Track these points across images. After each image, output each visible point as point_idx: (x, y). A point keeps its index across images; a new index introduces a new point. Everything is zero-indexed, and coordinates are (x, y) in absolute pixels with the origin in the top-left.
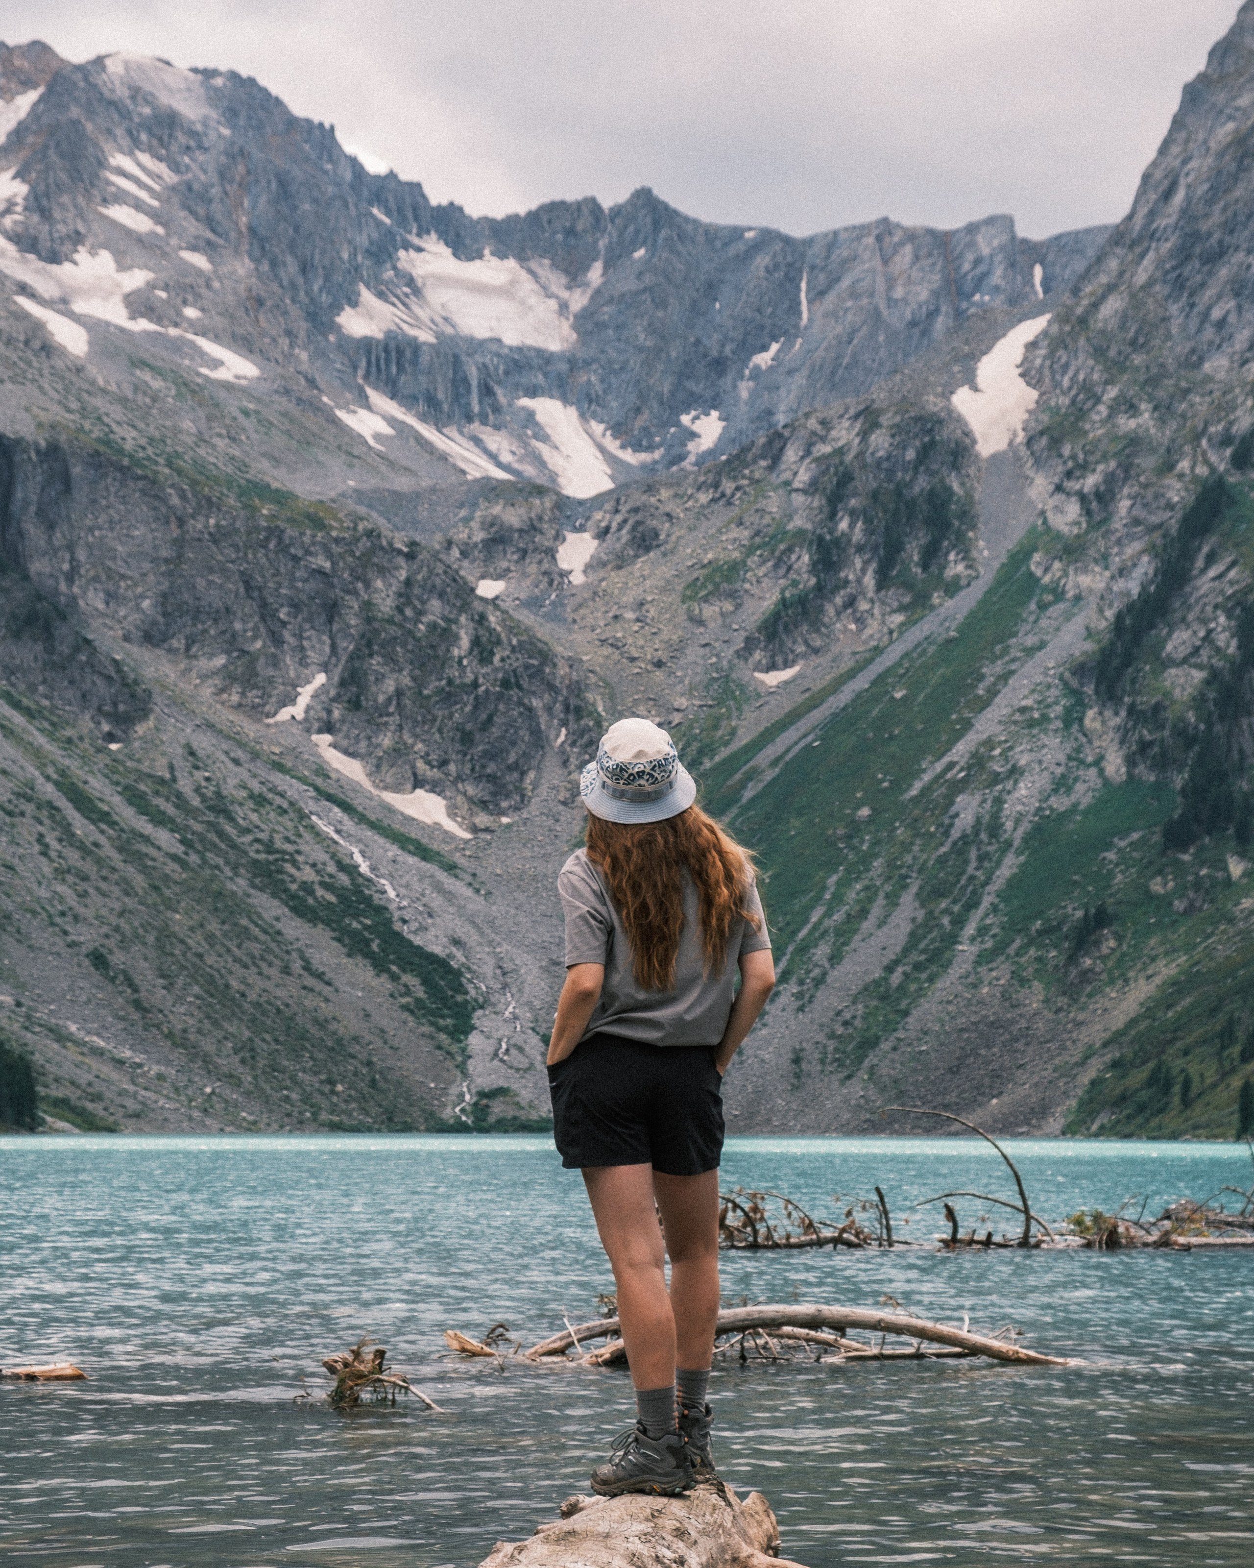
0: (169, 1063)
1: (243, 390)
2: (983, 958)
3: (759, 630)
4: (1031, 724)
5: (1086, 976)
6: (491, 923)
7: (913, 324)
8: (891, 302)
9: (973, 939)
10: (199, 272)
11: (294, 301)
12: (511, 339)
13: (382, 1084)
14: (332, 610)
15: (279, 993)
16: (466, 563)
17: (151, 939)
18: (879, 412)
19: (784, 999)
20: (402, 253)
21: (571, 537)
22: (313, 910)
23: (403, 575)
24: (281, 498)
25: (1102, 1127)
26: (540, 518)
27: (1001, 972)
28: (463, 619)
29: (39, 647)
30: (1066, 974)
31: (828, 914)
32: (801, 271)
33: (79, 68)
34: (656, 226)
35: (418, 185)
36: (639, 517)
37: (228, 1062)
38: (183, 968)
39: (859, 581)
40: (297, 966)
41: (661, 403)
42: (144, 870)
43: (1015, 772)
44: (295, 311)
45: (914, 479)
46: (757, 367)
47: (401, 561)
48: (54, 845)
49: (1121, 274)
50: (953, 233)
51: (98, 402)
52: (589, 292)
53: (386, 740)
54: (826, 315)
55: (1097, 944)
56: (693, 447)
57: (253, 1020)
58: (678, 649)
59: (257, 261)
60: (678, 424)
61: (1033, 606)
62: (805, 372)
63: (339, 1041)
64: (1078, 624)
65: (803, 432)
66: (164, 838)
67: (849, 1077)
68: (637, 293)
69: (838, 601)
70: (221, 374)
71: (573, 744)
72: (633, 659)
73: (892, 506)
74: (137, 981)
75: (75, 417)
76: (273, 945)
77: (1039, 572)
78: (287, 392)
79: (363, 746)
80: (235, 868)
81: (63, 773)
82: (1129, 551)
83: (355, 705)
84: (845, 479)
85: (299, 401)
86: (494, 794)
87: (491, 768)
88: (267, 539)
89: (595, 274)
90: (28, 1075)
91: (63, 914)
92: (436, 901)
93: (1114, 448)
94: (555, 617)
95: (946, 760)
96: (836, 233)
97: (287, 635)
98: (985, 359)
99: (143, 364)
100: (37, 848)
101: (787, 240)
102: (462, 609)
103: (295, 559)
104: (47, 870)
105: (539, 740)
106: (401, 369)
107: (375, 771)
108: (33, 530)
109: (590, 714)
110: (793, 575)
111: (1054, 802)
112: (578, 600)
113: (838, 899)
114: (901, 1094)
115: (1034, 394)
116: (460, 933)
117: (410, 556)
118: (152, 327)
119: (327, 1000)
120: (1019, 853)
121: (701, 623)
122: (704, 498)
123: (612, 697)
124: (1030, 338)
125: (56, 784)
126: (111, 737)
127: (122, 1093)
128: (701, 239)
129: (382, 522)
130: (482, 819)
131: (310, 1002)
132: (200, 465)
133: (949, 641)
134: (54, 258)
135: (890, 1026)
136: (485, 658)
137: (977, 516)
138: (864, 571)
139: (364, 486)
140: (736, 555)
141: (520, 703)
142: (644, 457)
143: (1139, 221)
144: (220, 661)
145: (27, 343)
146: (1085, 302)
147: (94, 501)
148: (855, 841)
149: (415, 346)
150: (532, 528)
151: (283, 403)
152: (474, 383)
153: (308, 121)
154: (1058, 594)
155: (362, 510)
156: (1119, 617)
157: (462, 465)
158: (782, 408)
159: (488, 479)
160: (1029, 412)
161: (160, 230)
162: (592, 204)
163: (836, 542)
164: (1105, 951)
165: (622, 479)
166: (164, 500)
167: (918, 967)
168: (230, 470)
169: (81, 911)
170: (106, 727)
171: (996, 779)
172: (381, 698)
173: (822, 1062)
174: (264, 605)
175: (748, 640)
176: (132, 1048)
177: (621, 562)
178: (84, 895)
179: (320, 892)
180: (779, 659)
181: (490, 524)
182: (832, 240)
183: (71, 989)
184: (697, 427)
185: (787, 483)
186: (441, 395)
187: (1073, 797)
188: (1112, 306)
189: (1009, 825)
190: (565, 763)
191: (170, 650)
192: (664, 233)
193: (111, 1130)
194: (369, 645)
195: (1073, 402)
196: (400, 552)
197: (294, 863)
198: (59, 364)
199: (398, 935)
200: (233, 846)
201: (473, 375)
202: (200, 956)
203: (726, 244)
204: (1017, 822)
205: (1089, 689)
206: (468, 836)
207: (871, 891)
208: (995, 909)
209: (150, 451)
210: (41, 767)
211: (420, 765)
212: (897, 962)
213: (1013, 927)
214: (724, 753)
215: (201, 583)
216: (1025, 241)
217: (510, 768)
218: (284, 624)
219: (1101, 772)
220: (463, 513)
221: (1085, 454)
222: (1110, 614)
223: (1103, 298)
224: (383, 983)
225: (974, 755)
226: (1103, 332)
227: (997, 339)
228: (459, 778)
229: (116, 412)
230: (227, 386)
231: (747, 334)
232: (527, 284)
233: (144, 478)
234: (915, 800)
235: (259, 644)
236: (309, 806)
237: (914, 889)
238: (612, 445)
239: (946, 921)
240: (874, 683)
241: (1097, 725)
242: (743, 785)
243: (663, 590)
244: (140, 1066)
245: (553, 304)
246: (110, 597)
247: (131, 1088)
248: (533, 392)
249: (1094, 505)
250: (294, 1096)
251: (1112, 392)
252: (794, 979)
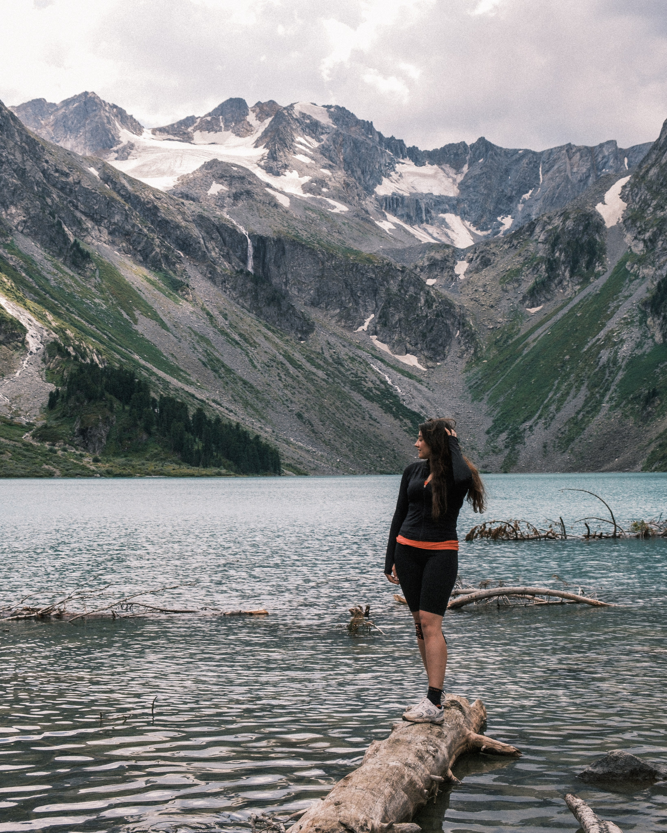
0: (324, 451)
1: (343, 216)
2: (611, 409)
3: (528, 293)
4: (627, 324)
5: (649, 414)
6: (434, 400)
7: (581, 181)
8: (572, 173)
9: (607, 402)
10: (328, 176)
11: (359, 183)
12: (436, 193)
13: (398, 458)
14: (376, 292)
15: (362, 426)
16: (422, 273)
17: (317, 408)
18: (569, 213)
19: (540, 425)
20: (397, 165)
21: (459, 262)
22: (371, 397)
23: (400, 278)
24: (357, 253)
25: (656, 468)
26: (448, 256)
27: (618, 413)
28: (422, 293)
29: (276, 308)
30: (642, 413)
31: (555, 394)
32: (539, 164)
33: (285, 108)
34: (487, 151)
35: (402, 141)
36: (483, 254)
37: (345, 450)
38: (328, 418)
39: (563, 275)
40: (367, 417)
41: (490, 213)
42: (314, 385)
43: (622, 341)
44: (360, 188)
45: (583, 236)
46: (524, 199)
47: (399, 273)
48: (283, 376)
49: (656, 161)
50: (594, 147)
51: (294, 223)
52: (463, 175)
53: (396, 337)
54: (549, 179)
55: (653, 402)
56: (503, 229)
57: (353, 436)
58: (499, 300)
59: (346, 170)
60: (497, 220)
61: (627, 281)
62: (542, 200)
63: (383, 443)
64: (644, 287)
65: (541, 222)
66: (320, 373)
67: (564, 452)
68: (480, 175)
69: (556, 281)
70: (335, 211)
71: (462, 336)
72: (482, 305)
73: (575, 247)
74: (313, 422)
75: (286, 228)
76: (359, 410)
77: (629, 269)
78: (358, 216)
79: (388, 338)
80: (345, 383)
81: (285, 352)
82: (662, 260)
83: (385, 325)
84: (558, 238)
85: (362, 219)
86: (434, 355)
87: (433, 346)
88: (352, 268)
89: (465, 169)
90: (277, 456)
91: (287, 400)
92: (415, 393)
93: (655, 223)
94: (454, 290)
95: (597, 337)
96: (551, 149)
97: (361, 302)
98: (607, 192)
99: (309, 209)
100: (278, 378)
101: (534, 153)
102: (421, 290)
103: (363, 274)
104: (281, 385)
105: (450, 335)
106: (397, 205)
107: (392, 348)
108: (273, 268)
109: (468, 325)
110: (539, 273)
111: (636, 352)
112: (463, 284)
113: (558, 389)
114: (582, 458)
115: (626, 205)
116: (424, 404)
117: (403, 272)
118: (311, 196)
119: (378, 429)
120: (624, 370)
121: (506, 291)
122: (506, 246)
123: (475, 319)
124: (623, 184)
125: (283, 356)
126: (301, 339)
127: (310, 462)
128: (503, 154)
129: (392, 260)
130: (430, 364)
131: (372, 429)
132: (329, 243)
133: (597, 295)
134: (278, 174)
135: (578, 434)
136: (430, 307)
137: (605, 249)
138: (565, 271)
139: (385, 248)
140: (518, 266)
141: (443, 322)
142: (485, 233)
143: (662, 140)
144: (338, 311)
145: (269, 204)
146: (643, 171)
147: (293, 258)
148: (564, 368)
149: (403, 197)
150: (445, 260)
151: (357, 219)
152: (423, 209)
153: (363, 121)
154: (637, 277)
155: (385, 256)
156: (659, 284)
157: (420, 238)
158: (534, 213)
159: (429, 243)
160: (624, 211)
161: (313, 162)
162: (463, 144)
163: (555, 260)
164: (656, 405)
165: (478, 241)
166: (316, 255)
167: (588, 412)
168: (339, 244)
169: (293, 399)
170: (299, 336)
171: (615, 344)
172: (394, 322)
173: (554, 447)
174: (352, 291)
175: (524, 297)
176: (312, 446)
177: (477, 270)
178: (294, 394)
179: (374, 391)
180: (535, 303)
181: (429, 259)
182: (550, 152)
183: (291, 426)
184: (503, 221)
185: (536, 240)
186: (412, 214)
187: (644, 350)
188: (654, 171)
189: (620, 360)
190: (459, 343)
191: (320, 308)
192: (490, 152)
193: (306, 475)
194: (389, 303)
195: (640, 206)
196: (399, 270)
197: (365, 381)
198: (280, 211)
199: (402, 405)
200: (344, 376)
201: (423, 206)
202: (334, 414)
203: (512, 156)
204: (623, 359)
205: (649, 310)
206: (425, 370)
207: (570, 386)
208: (616, 391)
209: (312, 239)
210: (278, 350)
211: (408, 345)
212: (580, 411)
213: (623, 396)
214: (516, 337)
215: (330, 284)
216: (621, 149)
217: (440, 345)
218: (359, 297)
219: (654, 340)
220: (420, 255)
221: (645, 225)
222: (655, 283)
223: (650, 168)
224: (397, 423)
225: (606, 336)
226: (650, 181)
227: (611, 185)
228: (422, 349)
229: (300, 226)
230: (337, 215)
231: (520, 187)
232: (441, 174)
233: (310, 248)
234: (586, 353)
235: (351, 305)
236: (370, 361)
237: (586, 384)
238: (473, 229)
239: (598, 395)
240: (569, 311)
241: (652, 323)
242: (523, 349)
243: (492, 280)
244: (315, 452)
245: (451, 180)
246: (299, 290)
247: (312, 460)
248: (444, 211)
249: (649, 244)
250: (368, 462)
251: (654, 203)
252: (543, 418)
